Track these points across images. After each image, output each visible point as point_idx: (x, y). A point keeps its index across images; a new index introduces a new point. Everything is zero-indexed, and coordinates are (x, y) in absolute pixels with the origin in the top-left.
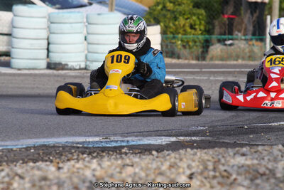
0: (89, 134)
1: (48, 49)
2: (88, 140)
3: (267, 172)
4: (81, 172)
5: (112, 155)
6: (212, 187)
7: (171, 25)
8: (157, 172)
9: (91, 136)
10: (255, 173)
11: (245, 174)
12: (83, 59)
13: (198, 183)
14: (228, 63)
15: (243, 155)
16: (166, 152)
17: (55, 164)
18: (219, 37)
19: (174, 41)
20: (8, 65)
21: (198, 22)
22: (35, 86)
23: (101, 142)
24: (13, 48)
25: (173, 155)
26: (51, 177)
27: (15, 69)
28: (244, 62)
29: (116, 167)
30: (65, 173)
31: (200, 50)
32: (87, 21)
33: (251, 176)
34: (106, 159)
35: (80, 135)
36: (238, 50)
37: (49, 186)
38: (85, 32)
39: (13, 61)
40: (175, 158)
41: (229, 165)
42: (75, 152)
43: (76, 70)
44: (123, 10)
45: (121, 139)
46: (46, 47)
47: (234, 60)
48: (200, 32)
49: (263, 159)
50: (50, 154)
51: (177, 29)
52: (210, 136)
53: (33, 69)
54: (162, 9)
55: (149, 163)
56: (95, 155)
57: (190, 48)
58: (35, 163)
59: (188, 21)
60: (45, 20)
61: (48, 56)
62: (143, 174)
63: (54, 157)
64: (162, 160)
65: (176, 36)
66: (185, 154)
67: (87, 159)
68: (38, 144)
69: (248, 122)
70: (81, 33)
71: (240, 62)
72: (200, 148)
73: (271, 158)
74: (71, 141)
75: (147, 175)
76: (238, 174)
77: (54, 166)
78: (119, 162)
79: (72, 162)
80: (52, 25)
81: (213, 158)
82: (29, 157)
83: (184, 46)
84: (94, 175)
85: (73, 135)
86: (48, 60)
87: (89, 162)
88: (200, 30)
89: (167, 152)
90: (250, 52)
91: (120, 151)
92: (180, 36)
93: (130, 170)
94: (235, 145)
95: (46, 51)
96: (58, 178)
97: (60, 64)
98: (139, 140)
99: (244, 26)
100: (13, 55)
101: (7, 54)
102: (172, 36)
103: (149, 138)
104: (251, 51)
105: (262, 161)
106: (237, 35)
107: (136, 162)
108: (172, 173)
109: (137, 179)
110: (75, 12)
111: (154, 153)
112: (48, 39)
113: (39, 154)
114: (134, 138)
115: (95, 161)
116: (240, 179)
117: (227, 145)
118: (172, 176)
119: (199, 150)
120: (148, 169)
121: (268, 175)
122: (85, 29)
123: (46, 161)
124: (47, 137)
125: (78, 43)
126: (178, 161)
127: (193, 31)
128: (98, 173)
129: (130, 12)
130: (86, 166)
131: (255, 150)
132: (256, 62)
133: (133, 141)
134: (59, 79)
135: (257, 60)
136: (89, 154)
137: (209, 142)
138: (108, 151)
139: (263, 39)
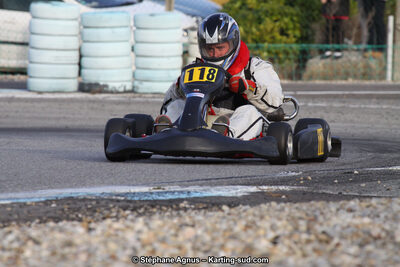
0: (134, 182)
1: (80, 64)
2: (132, 191)
3: (383, 234)
4: (120, 234)
5: (166, 211)
6: (305, 256)
7: (254, 30)
8: (228, 234)
9: (137, 185)
10: (367, 236)
11: (352, 237)
12: (130, 77)
13: (285, 250)
15: (350, 210)
16: (242, 208)
17: (85, 224)
19: (257, 52)
20: (23, 86)
21: (291, 26)
22: (62, 115)
23: (152, 193)
24: (31, 62)
25: (250, 210)
26: (78, 241)
27: (34, 91)
28: (356, 82)
29: (170, 228)
30: (97, 236)
31: (294, 65)
32: (135, 25)
33: (360, 240)
34: (157, 216)
35: (122, 184)
36: (348, 64)
37: (76, 255)
38: (132, 40)
39: (31, 80)
40: (254, 215)
41: (328, 225)
42: (114, 207)
43: (118, 92)
44: (190, 10)
45: (179, 189)
46: (77, 61)
47: (342, 79)
48: (294, 40)
49: (378, 216)
50: (79, 210)
51: (262, 35)
52: (304, 185)
53: (59, 92)
54: (240, 8)
55: (216, 223)
56: (142, 210)
57: (281, 61)
58: (57, 222)
59: (278, 24)
60: (76, 23)
61: (80, 74)
62: (207, 238)
63: (84, 214)
64: (236, 218)
65: (260, 44)
66: (268, 210)
67: (130, 217)
68: (62, 196)
69: (359, 165)
70: (127, 41)
71: (351, 81)
72: (290, 201)
73: (390, 216)
74: (109, 192)
75: (213, 239)
76: (342, 237)
77: (83, 226)
78: (176, 221)
79: (109, 221)
80: (87, 31)
81: (307, 215)
82: (49, 215)
83: (271, 59)
84: (139, 240)
85: (112, 184)
86: (80, 79)
87: (133, 221)
88: (295, 37)
89: (244, 208)
90: (365, 67)
91: (177, 205)
92: (266, 45)
93: (189, 232)
94: (339, 197)
95: (77, 67)
96: (88, 243)
97: (97, 84)
98: (205, 190)
99: (355, 31)
100: (30, 73)
101: (23, 71)
102: (254, 45)
103: (218, 187)
104: (367, 66)
105: (376, 219)
106: (347, 43)
107: (199, 221)
108: (249, 236)
109: (198, 244)
110: (117, 12)
111: (225, 208)
112: (80, 50)
113: (63, 210)
114: (197, 188)
115: (141, 219)
116: (344, 244)
117: (328, 198)
118: (249, 241)
119: (288, 204)
120: (215, 230)
121: (385, 238)
122: (132, 36)
123: (73, 220)
124: (76, 186)
125: (122, 56)
126: (257, 219)
127: (284, 38)
128: (144, 237)
129: (195, 11)
130: (128, 227)
131: (367, 204)
132: (373, 82)
133: (196, 192)
134: (95, 105)
135: (375, 79)
136: (134, 209)
137: (304, 193)
138: (161, 206)
139: (383, 49)
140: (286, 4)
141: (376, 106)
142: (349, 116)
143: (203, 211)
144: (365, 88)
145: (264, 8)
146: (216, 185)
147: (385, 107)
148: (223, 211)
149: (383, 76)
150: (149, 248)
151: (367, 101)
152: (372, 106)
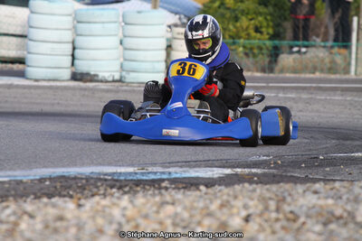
0: (121, 163)
1: (73, 55)
2: (119, 171)
3: (345, 215)
4: (107, 210)
5: (149, 190)
6: (274, 232)
7: (231, 27)
8: (204, 212)
9: (123, 166)
10: (330, 216)
11: (317, 217)
12: (118, 68)
13: (256, 227)
14: (303, 76)
15: (316, 192)
16: (217, 188)
17: (75, 200)
18: (292, 43)
19: (233, 47)
20: (22, 74)
21: (265, 24)
22: (56, 101)
23: (136, 173)
24: (29, 53)
25: (225, 190)
26: (69, 215)
27: (31, 79)
28: (323, 76)
29: (152, 206)
30: (86, 212)
31: (267, 60)
32: (123, 21)
33: (323, 220)
34: (140, 194)
35: (110, 164)
36: (316, 60)
37: (67, 229)
38: (121, 34)
39: (29, 69)
40: (229, 195)
41: (296, 206)
42: (102, 185)
43: (107, 82)
44: (173, 8)
45: (161, 170)
46: (71, 53)
47: (310, 73)
48: (267, 37)
49: (341, 198)
50: (70, 187)
51: (238, 32)
52: (274, 168)
53: (54, 80)
54: (219, 7)
55: (194, 201)
56: (127, 189)
57: (255, 56)
58: (50, 198)
59: (253, 22)
60: (70, 19)
61: (73, 64)
62: (186, 215)
63: (75, 191)
64: (212, 197)
65: (237, 41)
66: (241, 191)
67: (116, 195)
68: (55, 175)
69: (324, 151)
70: (116, 35)
71: (318, 75)
72: (261, 183)
73: (351, 198)
74: (97, 171)
75: (191, 216)
76: (308, 216)
77: (74, 203)
78: (158, 199)
79: (97, 198)
80: (80, 25)
81: (277, 195)
82: (43, 191)
83: (246, 54)
84: (124, 215)
85: (100, 164)
86: (73, 69)
87: (119, 198)
88: (268, 34)
89: (219, 188)
90: (331, 62)
91: (159, 185)
92: (242, 41)
93: (169, 209)
94: (306, 180)
95: (70, 58)
96: (78, 218)
97: (88, 74)
98: (184, 172)
99: (323, 30)
100: (28, 63)
101: (21, 61)
102: (231, 41)
103: (197, 169)
104: (333, 62)
105: (339, 201)
106: (315, 41)
107: (179, 200)
108: (223, 214)
109: (178, 221)
110: (108, 9)
111: (202, 188)
112: (73, 42)
113: (55, 187)
114: (177, 169)
115: (126, 197)
116: (310, 223)
117: (295, 180)
118: (224, 218)
119: (260, 185)
120: (192, 208)
121: (346, 218)
122: (121, 31)
123: (64, 196)
124: (68, 166)
125: (111, 49)
126: (231, 199)
127: (258, 35)
128: (129, 213)
129: (179, 10)
130: (114, 204)
131: (331, 187)
132: (338, 76)
133: (176, 173)
134: (86, 93)
135: (340, 73)
136: (120, 188)
137: (274, 176)
138: (144, 185)
139: (347, 47)
140: (260, 4)
141: (340, 98)
142: (316, 107)
143: (182, 190)
144: (330, 81)
145: (241, 8)
146: (194, 167)
147: (348, 98)
148: (200, 190)
149: (347, 71)
150: (133, 224)
151: (332, 93)
152: (337, 98)
